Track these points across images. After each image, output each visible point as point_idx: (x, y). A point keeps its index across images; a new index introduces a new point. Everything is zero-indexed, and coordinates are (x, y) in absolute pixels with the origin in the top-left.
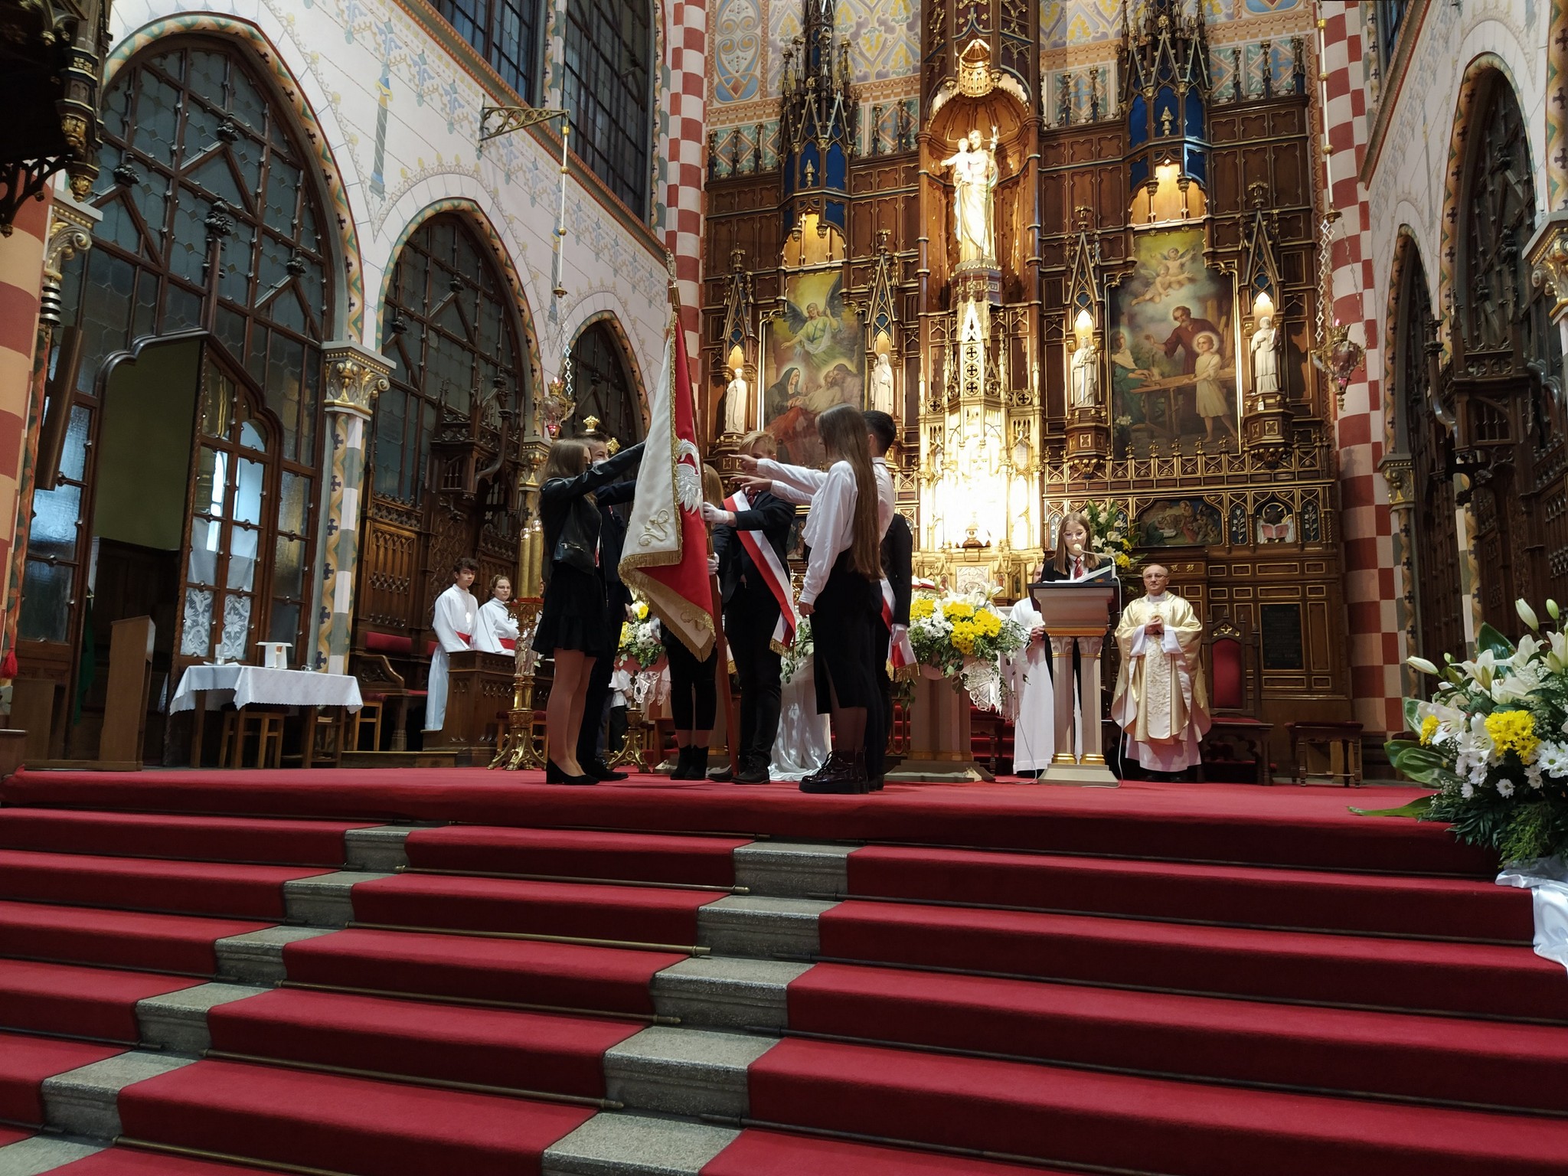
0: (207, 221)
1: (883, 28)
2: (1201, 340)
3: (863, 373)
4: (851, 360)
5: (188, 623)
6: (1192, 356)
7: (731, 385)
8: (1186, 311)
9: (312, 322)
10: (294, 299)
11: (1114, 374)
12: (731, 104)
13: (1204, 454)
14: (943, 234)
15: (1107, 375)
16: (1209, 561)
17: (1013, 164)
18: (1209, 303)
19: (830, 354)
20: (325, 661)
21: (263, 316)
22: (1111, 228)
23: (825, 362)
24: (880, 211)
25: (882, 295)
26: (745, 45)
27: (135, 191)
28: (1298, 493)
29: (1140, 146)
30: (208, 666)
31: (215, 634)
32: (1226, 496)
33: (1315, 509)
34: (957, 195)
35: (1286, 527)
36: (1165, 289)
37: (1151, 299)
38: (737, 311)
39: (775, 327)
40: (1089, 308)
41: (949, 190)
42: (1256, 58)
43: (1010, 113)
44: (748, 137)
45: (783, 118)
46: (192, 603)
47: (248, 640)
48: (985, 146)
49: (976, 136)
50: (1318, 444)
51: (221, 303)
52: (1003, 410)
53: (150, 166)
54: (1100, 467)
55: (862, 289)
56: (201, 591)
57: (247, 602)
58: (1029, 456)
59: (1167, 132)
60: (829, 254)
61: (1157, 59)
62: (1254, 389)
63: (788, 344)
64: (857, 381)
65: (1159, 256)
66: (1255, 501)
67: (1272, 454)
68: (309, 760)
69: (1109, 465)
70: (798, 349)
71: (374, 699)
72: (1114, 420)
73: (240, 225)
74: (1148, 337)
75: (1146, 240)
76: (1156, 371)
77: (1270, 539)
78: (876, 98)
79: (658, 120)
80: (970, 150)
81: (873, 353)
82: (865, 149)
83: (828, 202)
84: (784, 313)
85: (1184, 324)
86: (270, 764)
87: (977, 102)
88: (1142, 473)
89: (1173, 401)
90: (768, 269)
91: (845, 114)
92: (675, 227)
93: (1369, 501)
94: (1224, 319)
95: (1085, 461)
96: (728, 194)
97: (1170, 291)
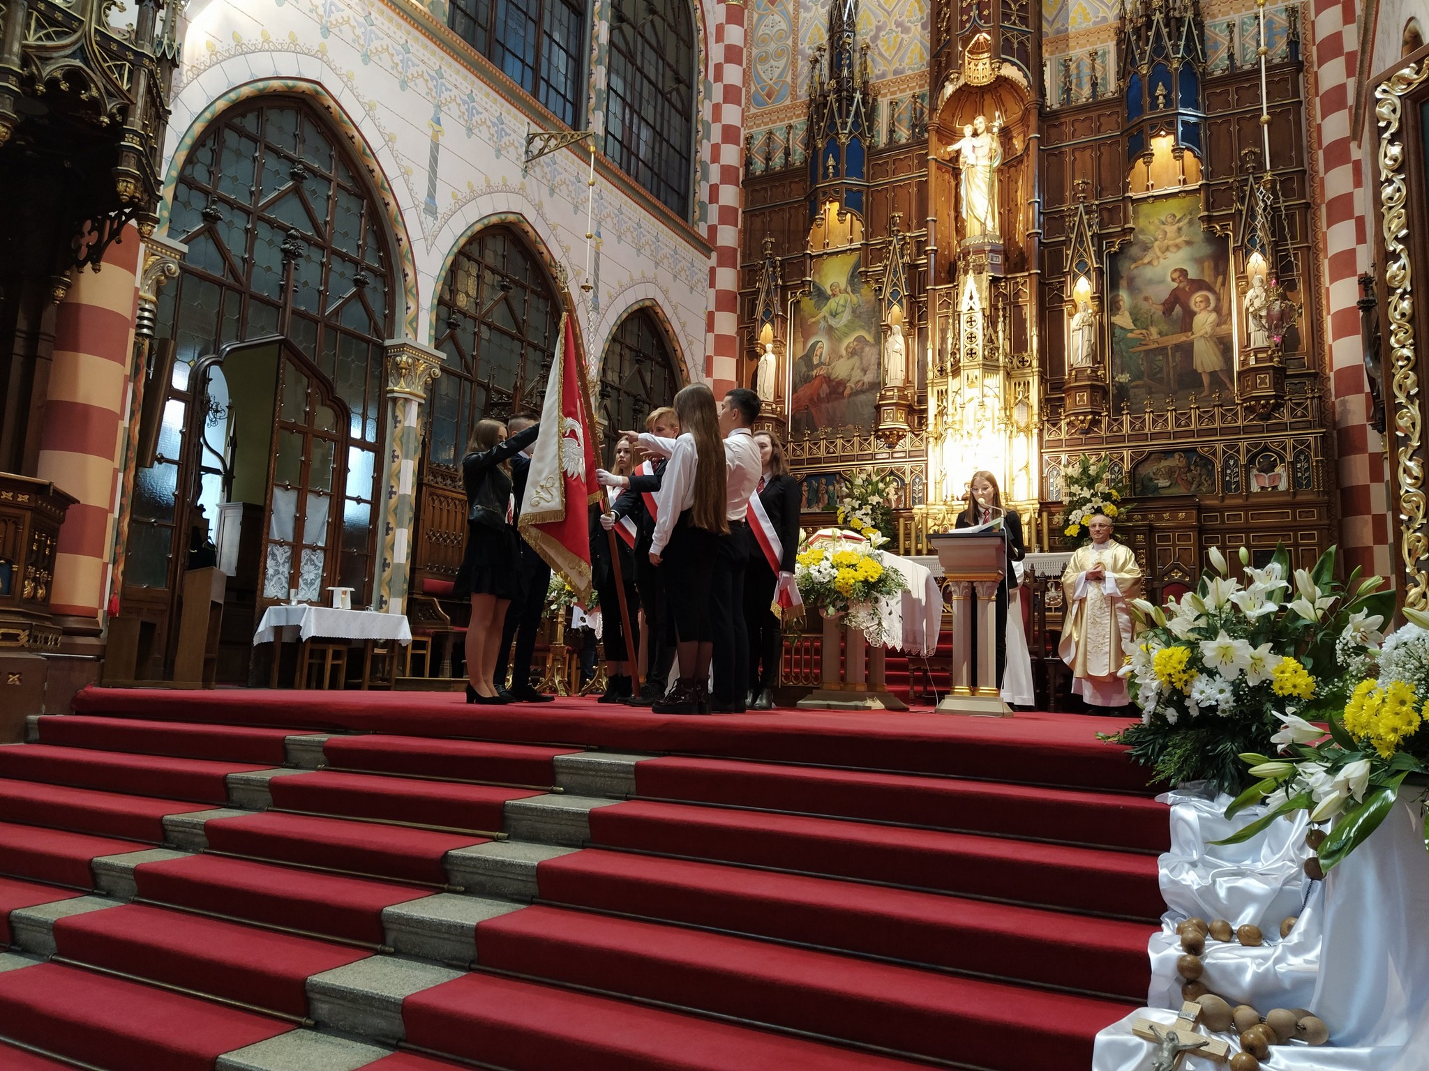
0: (283, 246)
1: (899, 29)
2: (1198, 299)
3: (880, 343)
4: (869, 332)
5: (270, 571)
6: (1190, 314)
7: (762, 358)
8: (1183, 273)
9: (375, 323)
10: (360, 305)
11: (1113, 335)
12: (765, 109)
13: (1198, 408)
14: (952, 213)
15: (1104, 335)
16: (1200, 509)
17: (1018, 144)
18: (1206, 264)
19: (850, 327)
20: (386, 602)
21: (333, 322)
22: (1110, 198)
23: (846, 335)
24: (895, 195)
25: (895, 271)
26: (778, 56)
27: (220, 227)
28: (1290, 443)
29: (1136, 120)
30: (284, 606)
31: (293, 581)
32: (1219, 447)
33: (1307, 458)
34: (963, 177)
35: (1280, 476)
36: (1163, 253)
37: (1150, 263)
38: (768, 293)
39: (802, 305)
40: (1087, 274)
41: (956, 173)
42: (1251, 29)
43: (1015, 97)
44: (779, 137)
45: (810, 118)
46: (274, 555)
47: (321, 587)
48: (989, 130)
49: (980, 122)
50: (1310, 395)
51: (295, 312)
52: (1001, 372)
53: (232, 205)
54: (1096, 423)
55: (878, 267)
56: (281, 546)
57: (321, 554)
58: (1029, 415)
59: (1161, 106)
60: (850, 237)
61: (1151, 38)
62: (1249, 345)
63: (813, 320)
64: (874, 351)
65: (1157, 222)
66: (1248, 451)
67: (1264, 406)
68: (367, 683)
69: (1105, 421)
70: (823, 324)
71: (424, 634)
72: (1113, 378)
73: (312, 248)
74: (1146, 299)
75: (1145, 207)
76: (1154, 330)
77: (1262, 488)
78: (894, 93)
79: (700, 128)
80: (975, 134)
81: (887, 325)
82: (882, 140)
83: (847, 190)
84: (810, 292)
85: (1182, 285)
86: (333, 686)
87: (983, 90)
88: (1137, 428)
89: (1170, 358)
90: (796, 254)
91: (863, 110)
92: (716, 222)
93: (1363, 449)
94: (1220, 279)
95: (1081, 418)
96: (762, 189)
97: (1168, 254)
